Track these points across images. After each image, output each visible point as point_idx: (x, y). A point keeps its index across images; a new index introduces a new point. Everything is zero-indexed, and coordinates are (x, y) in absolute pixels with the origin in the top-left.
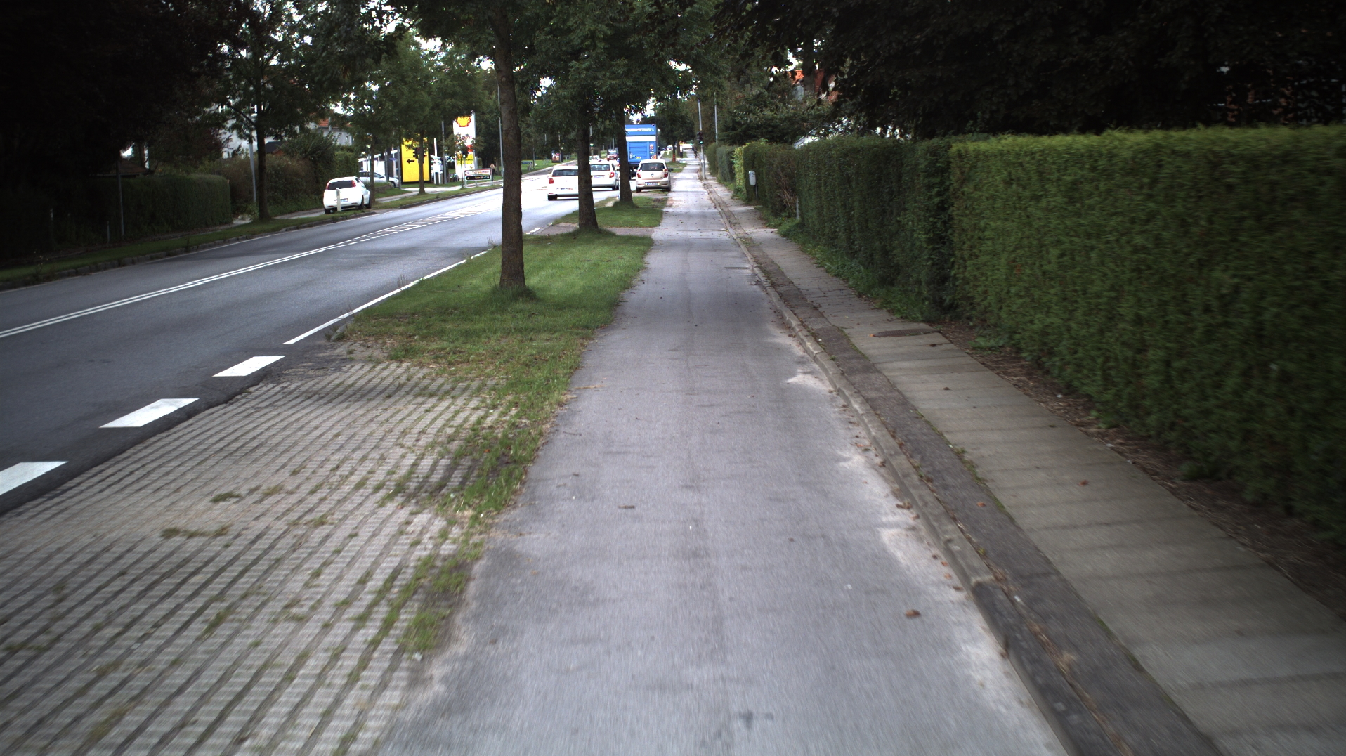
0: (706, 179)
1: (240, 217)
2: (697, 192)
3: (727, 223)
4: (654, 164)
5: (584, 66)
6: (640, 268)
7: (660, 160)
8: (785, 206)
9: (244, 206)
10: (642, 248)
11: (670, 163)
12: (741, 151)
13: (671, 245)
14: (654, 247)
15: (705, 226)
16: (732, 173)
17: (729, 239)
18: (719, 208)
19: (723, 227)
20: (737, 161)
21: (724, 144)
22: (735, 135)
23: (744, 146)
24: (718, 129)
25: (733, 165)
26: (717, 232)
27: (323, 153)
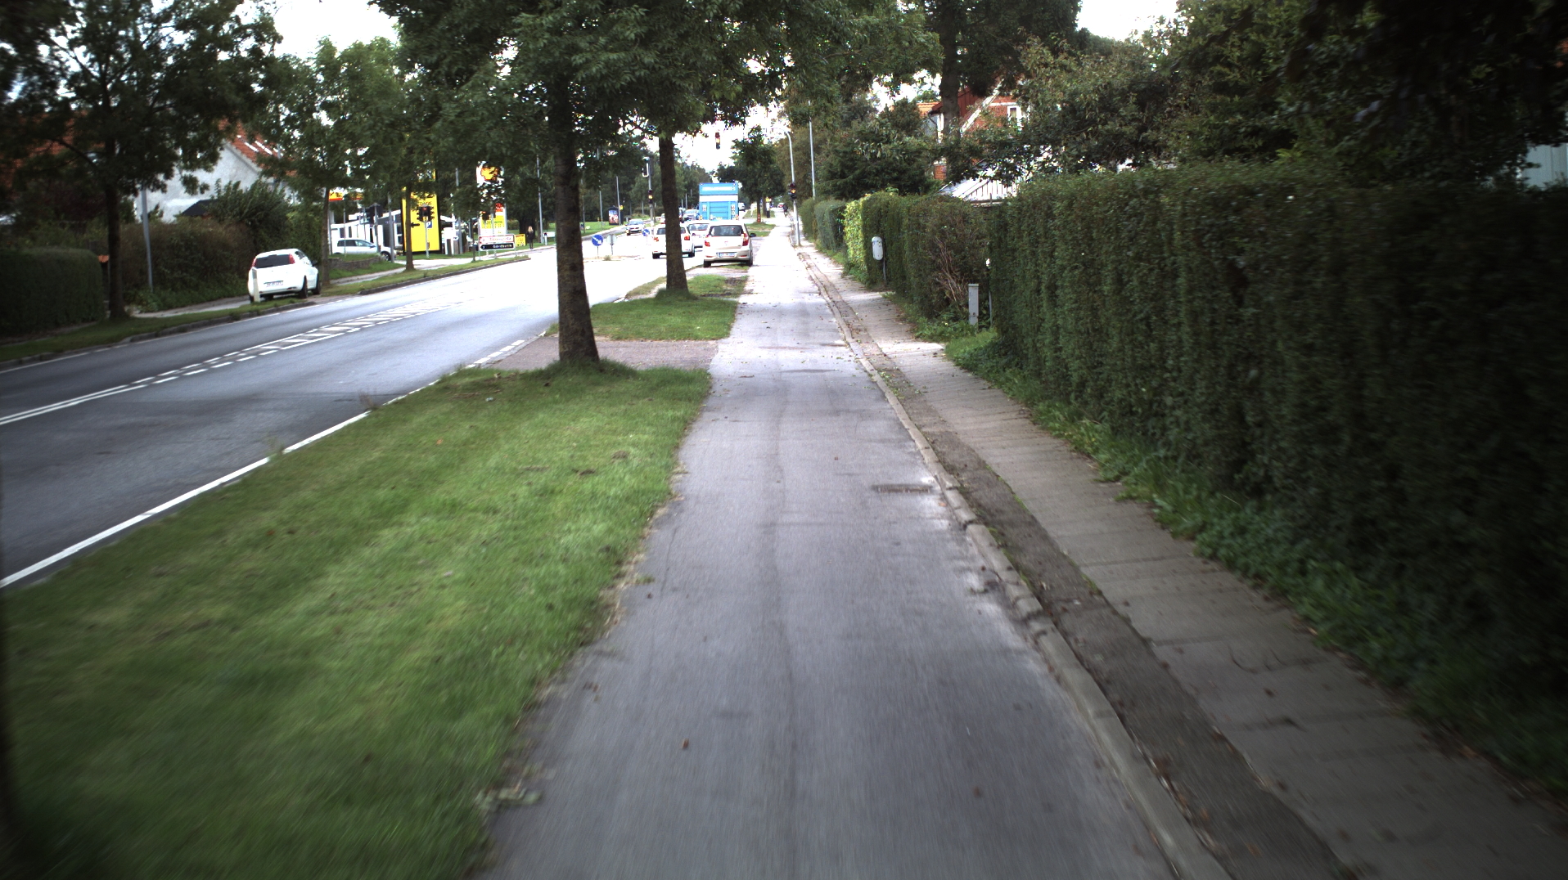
0: (800, 245)
2: (790, 267)
3: (845, 329)
4: (731, 227)
7: (741, 223)
8: (948, 301)
9: (133, 292)
10: (681, 411)
11: (753, 225)
12: (857, 207)
14: (711, 403)
15: (807, 336)
16: (842, 238)
17: (856, 372)
18: (826, 296)
19: (840, 337)
20: (851, 222)
21: (826, 199)
22: (846, 183)
23: (862, 200)
24: (816, 179)
25: (843, 227)
26: (829, 350)
27: (266, 215)
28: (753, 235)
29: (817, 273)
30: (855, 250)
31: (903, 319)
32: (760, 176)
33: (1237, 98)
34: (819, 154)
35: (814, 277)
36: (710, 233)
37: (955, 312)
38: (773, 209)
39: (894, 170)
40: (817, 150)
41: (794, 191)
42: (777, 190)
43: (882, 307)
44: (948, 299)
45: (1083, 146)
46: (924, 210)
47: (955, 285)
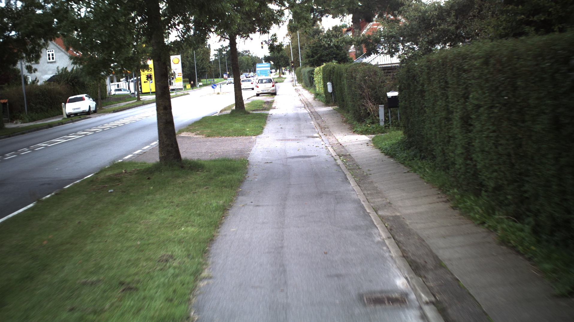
0: (296, 86)
1: (14, 122)
9: (18, 115)
11: (278, 78)
16: (312, 82)
18: (308, 109)
20: (317, 76)
21: (306, 67)
22: (314, 59)
23: (322, 66)
24: (301, 59)
25: (313, 78)
26: (311, 140)
27: (79, 80)
28: (276, 82)
29: (304, 98)
30: (319, 88)
31: (345, 122)
32: (280, 59)
33: (520, 7)
34: (302, 49)
35: (302, 100)
36: (259, 82)
37: (372, 119)
38: (285, 72)
39: (334, 54)
41: (293, 64)
42: (286, 64)
43: (334, 114)
44: (369, 112)
45: (430, 36)
46: (355, 70)
47: (372, 106)
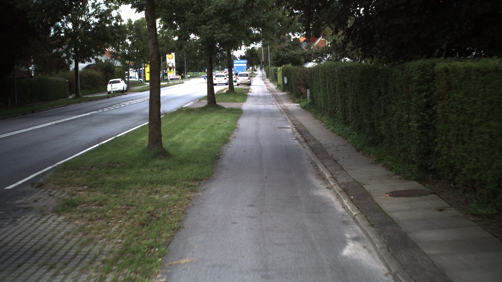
0: (265, 80)
1: (72, 95)
2: (262, 86)
3: (276, 101)
4: (244, 74)
5: (208, 27)
6: (234, 128)
7: (247, 73)
8: (302, 94)
9: (74, 90)
10: (236, 115)
11: (251, 74)
12: (281, 69)
13: (251, 113)
14: (243, 114)
15: (266, 102)
16: (277, 78)
17: (278, 110)
18: (271, 93)
19: (274, 103)
20: (279, 73)
21: (273, 66)
22: (278, 62)
23: (282, 67)
24: (270, 60)
25: (277, 74)
26: (272, 105)
27: (110, 69)
28: (251, 77)
30: (280, 81)
32: (253, 59)
34: (271, 52)
35: (268, 88)
37: (303, 96)
38: (257, 69)
40: (270, 51)
41: (263, 64)
42: (258, 63)
43: (286, 96)
47: (304, 89)
